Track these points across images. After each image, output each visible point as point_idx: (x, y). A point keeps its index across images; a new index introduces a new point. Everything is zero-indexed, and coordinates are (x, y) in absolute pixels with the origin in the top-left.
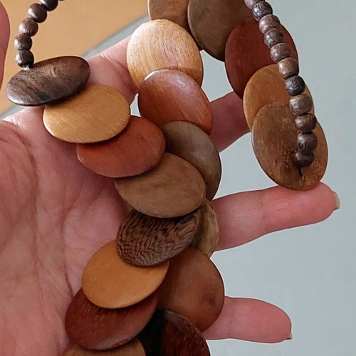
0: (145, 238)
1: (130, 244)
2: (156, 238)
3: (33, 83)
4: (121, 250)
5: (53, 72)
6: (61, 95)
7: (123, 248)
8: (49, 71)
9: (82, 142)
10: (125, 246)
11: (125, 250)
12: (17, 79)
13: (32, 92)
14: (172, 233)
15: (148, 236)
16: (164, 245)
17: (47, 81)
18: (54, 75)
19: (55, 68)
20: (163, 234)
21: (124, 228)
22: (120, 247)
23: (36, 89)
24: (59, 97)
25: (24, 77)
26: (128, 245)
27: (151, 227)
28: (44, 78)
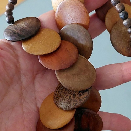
0: (65, 96)
1: (59, 97)
2: (70, 97)
3: (16, 30)
4: (55, 99)
5: (24, 25)
6: (30, 35)
7: (56, 98)
8: (22, 25)
9: (42, 54)
10: (57, 97)
11: (56, 99)
12: (8, 29)
13: (16, 35)
14: (77, 96)
15: (67, 96)
16: (73, 102)
17: (22, 29)
18: (25, 26)
19: (25, 23)
20: (73, 96)
21: (58, 88)
22: (55, 97)
23: (18, 33)
24: (29, 36)
25: (11, 28)
26: (58, 98)
27: (69, 91)
28: (20, 28)
